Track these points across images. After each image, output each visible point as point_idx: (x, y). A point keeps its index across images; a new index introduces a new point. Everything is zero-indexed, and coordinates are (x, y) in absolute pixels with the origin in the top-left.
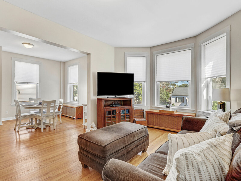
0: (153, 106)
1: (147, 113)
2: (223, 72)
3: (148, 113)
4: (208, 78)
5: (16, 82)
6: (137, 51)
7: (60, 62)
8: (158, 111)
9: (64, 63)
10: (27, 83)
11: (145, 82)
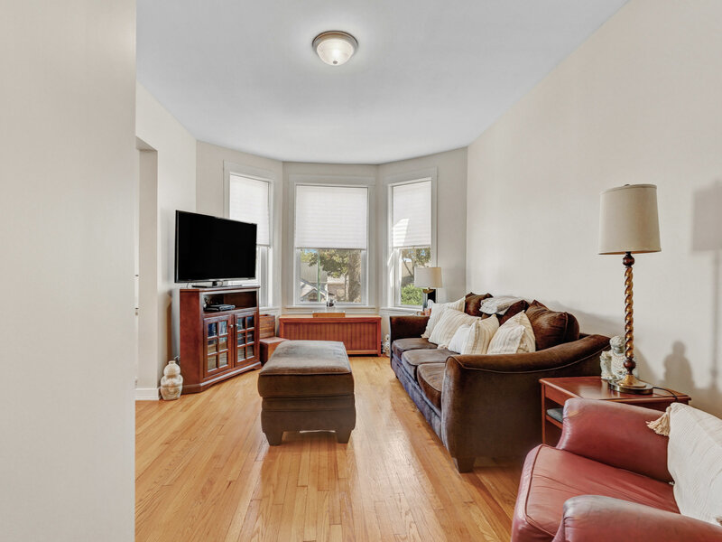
0: (289, 307)
1: (283, 325)
2: (425, 239)
3: (285, 324)
4: (397, 248)
6: (254, 165)
8: (311, 317)
11: (269, 246)
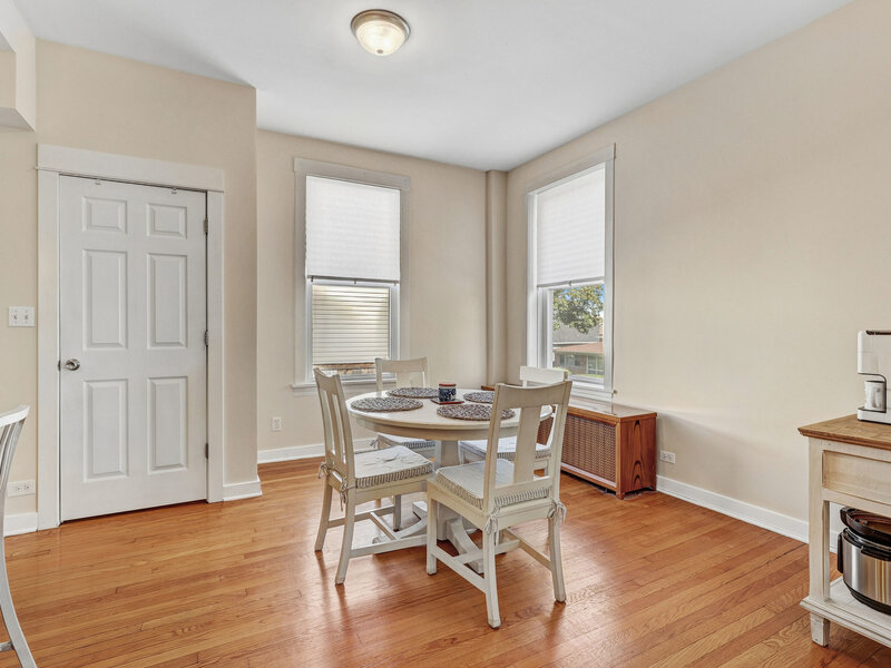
5: (312, 277)
7: (487, 173)
9: (506, 174)
10: (356, 280)
